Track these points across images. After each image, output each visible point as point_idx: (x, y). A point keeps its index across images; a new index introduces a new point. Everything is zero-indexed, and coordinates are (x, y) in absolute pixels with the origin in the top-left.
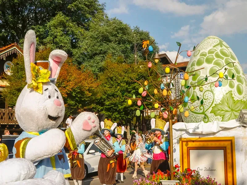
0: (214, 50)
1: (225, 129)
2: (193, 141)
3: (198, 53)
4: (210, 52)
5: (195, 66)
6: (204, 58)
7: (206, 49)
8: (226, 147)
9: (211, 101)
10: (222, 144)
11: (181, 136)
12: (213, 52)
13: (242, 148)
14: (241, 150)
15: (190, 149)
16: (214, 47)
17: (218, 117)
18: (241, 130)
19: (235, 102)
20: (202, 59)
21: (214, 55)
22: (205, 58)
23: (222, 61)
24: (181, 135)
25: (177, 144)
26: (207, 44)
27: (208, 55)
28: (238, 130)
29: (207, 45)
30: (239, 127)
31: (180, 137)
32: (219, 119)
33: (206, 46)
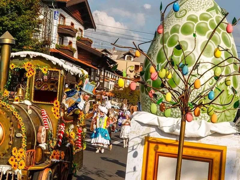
0: (208, 16)
1: (215, 134)
2: (167, 144)
3: (184, 14)
4: (203, 18)
5: (178, 33)
6: (194, 25)
7: (197, 11)
8: (212, 160)
9: (199, 90)
10: (207, 154)
11: (148, 134)
12: (206, 19)
13: (236, 164)
14: (233, 166)
15: (159, 155)
16: (208, 10)
17: (205, 115)
18: (237, 139)
19: (229, 98)
20: (191, 25)
21: (208, 23)
22: (196, 25)
23: (218, 35)
24: (148, 132)
25: (140, 144)
26: (197, 3)
27: (199, 21)
28: (233, 137)
29: (197, 5)
30: (236, 134)
31: (146, 135)
32: (206, 118)
33: (196, 7)
